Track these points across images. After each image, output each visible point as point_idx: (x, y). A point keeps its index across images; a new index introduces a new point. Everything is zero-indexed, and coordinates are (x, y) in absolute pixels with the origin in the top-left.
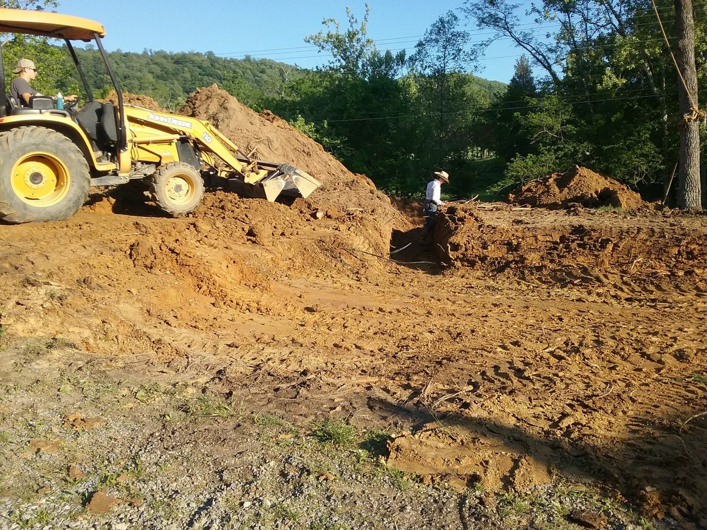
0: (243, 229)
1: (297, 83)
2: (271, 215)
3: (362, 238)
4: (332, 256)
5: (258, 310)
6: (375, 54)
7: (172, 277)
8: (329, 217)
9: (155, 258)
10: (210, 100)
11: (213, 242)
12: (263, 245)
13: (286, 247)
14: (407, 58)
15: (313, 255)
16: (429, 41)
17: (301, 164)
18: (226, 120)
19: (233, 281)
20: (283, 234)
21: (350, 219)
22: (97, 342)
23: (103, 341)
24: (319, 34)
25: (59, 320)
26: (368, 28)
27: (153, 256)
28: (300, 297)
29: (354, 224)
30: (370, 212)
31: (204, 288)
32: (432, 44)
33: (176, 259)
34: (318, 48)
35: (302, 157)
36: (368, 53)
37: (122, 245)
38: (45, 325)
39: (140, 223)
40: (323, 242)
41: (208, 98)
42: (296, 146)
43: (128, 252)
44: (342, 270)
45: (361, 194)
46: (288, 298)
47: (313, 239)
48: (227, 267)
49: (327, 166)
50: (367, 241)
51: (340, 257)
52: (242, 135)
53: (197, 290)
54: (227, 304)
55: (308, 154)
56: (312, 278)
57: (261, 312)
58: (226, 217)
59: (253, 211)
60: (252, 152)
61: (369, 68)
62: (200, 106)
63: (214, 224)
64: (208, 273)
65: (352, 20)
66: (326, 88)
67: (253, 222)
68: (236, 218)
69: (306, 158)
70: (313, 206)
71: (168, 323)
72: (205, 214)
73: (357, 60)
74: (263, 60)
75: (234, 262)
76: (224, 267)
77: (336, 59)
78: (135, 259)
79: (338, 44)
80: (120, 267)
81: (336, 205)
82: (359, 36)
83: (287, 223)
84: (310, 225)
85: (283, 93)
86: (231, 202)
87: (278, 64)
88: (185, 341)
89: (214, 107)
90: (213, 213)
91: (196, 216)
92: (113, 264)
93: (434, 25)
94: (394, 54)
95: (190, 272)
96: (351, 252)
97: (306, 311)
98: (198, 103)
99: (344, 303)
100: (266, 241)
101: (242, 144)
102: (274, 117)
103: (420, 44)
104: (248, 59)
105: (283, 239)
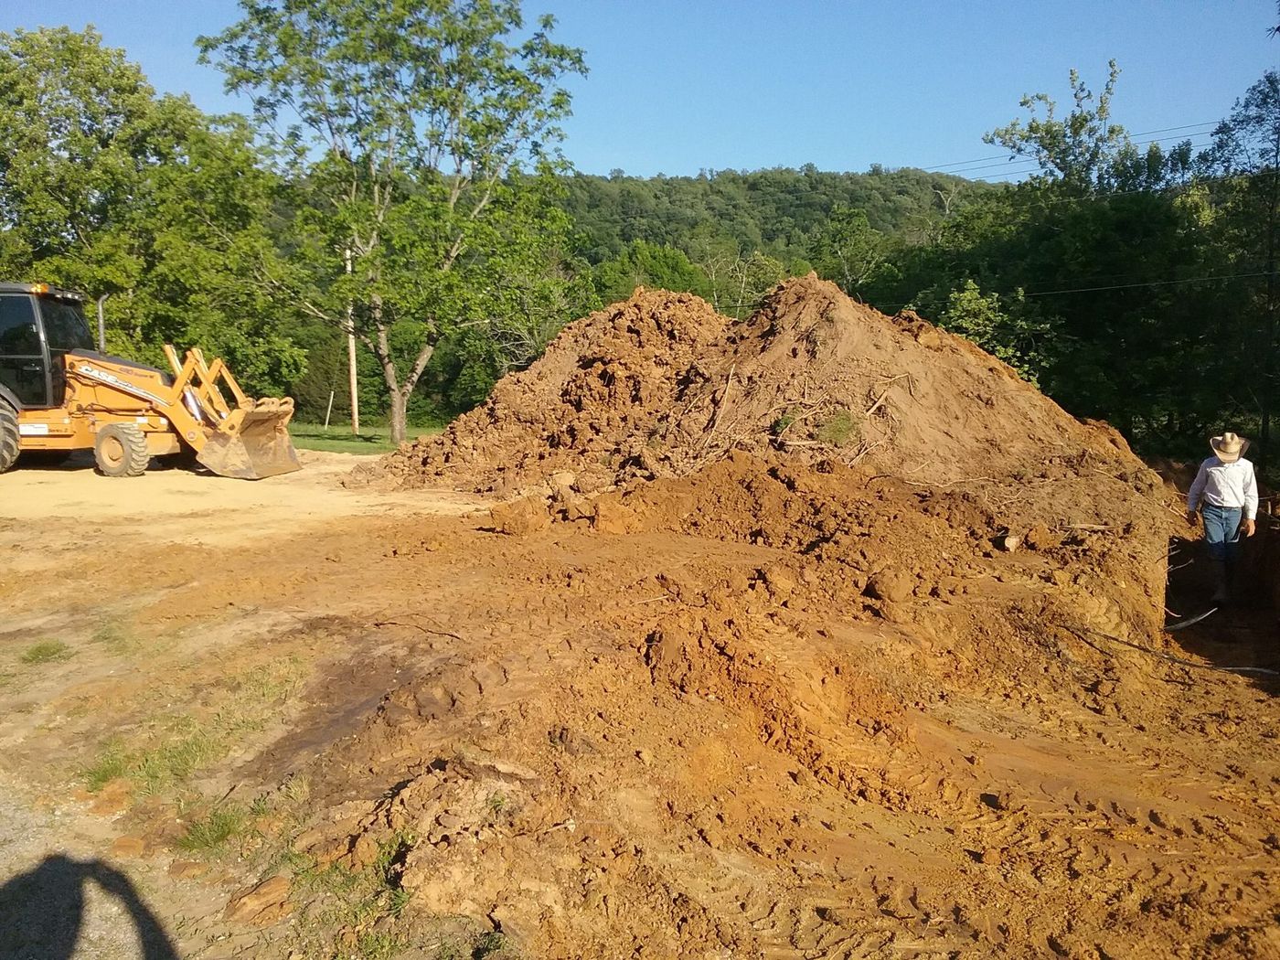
0: (856, 584)
1: (966, 218)
2: (911, 550)
3: (1105, 601)
4: (1039, 643)
5: (883, 794)
6: (1126, 154)
7: (719, 709)
8: (1032, 547)
9: (690, 669)
10: (802, 304)
11: (798, 616)
12: (895, 622)
13: (942, 625)
14: (1193, 156)
15: (998, 644)
16: (1242, 122)
17: (973, 424)
18: (830, 341)
19: (833, 715)
20: (934, 593)
21: (1077, 556)
22: (570, 913)
23: (581, 909)
24: (1013, 125)
25: (504, 866)
26: (1112, 108)
27: (686, 664)
28: (971, 760)
29: (1088, 568)
30: (1121, 533)
31: (778, 734)
32: (1250, 127)
33: (727, 669)
34: (1008, 152)
35: (975, 409)
36: (1111, 152)
37: (633, 635)
38: (479, 881)
39: (669, 577)
40: (1020, 611)
41: (800, 299)
42: (963, 387)
43: (644, 650)
44: (1060, 681)
45: (1101, 488)
46: (946, 761)
47: (997, 605)
48: (823, 681)
49: (1028, 423)
50: (1116, 608)
51: (1056, 645)
52: (857, 371)
53: (764, 739)
54: (820, 775)
55: (989, 403)
56: (996, 699)
57: (889, 801)
58: (824, 556)
59: (875, 543)
60: (877, 405)
61: (1113, 180)
62: (783, 315)
63: (802, 575)
64: (785, 702)
65: (1081, 93)
66: (1024, 224)
67: (876, 569)
68: (843, 561)
69: (984, 411)
70: (998, 521)
71: (704, 839)
72: (786, 537)
73: (1088, 169)
74: (903, 170)
75: (837, 669)
76: (816, 684)
77: (1044, 170)
78: (655, 666)
79: (1049, 140)
80: (626, 687)
81: (1046, 515)
82: (1095, 123)
83: (943, 565)
84: (990, 566)
85: (940, 237)
86: (835, 516)
87: (931, 176)
88: (736, 889)
89: (808, 318)
90: (801, 536)
91: (771, 541)
92: (615, 684)
93: (1254, 88)
94: (1166, 151)
95: (751, 697)
96: (1081, 634)
97: (983, 806)
98: (781, 309)
99: (1069, 784)
100: (900, 612)
101: (857, 390)
102: (922, 326)
103: (1223, 129)
104: (876, 171)
105: (936, 605)
